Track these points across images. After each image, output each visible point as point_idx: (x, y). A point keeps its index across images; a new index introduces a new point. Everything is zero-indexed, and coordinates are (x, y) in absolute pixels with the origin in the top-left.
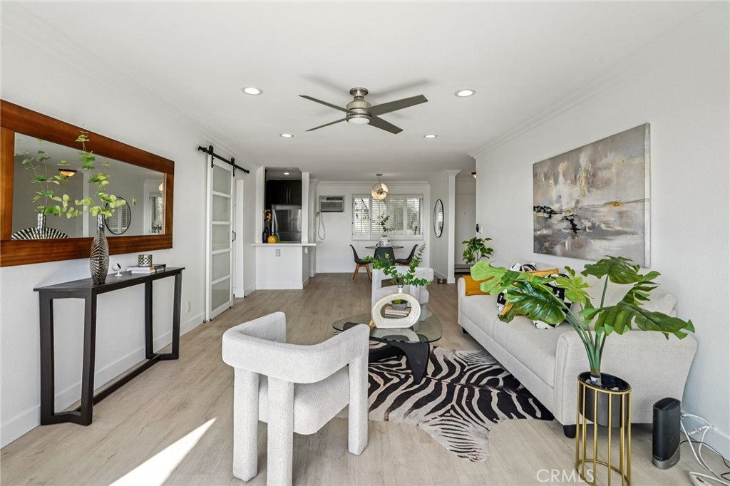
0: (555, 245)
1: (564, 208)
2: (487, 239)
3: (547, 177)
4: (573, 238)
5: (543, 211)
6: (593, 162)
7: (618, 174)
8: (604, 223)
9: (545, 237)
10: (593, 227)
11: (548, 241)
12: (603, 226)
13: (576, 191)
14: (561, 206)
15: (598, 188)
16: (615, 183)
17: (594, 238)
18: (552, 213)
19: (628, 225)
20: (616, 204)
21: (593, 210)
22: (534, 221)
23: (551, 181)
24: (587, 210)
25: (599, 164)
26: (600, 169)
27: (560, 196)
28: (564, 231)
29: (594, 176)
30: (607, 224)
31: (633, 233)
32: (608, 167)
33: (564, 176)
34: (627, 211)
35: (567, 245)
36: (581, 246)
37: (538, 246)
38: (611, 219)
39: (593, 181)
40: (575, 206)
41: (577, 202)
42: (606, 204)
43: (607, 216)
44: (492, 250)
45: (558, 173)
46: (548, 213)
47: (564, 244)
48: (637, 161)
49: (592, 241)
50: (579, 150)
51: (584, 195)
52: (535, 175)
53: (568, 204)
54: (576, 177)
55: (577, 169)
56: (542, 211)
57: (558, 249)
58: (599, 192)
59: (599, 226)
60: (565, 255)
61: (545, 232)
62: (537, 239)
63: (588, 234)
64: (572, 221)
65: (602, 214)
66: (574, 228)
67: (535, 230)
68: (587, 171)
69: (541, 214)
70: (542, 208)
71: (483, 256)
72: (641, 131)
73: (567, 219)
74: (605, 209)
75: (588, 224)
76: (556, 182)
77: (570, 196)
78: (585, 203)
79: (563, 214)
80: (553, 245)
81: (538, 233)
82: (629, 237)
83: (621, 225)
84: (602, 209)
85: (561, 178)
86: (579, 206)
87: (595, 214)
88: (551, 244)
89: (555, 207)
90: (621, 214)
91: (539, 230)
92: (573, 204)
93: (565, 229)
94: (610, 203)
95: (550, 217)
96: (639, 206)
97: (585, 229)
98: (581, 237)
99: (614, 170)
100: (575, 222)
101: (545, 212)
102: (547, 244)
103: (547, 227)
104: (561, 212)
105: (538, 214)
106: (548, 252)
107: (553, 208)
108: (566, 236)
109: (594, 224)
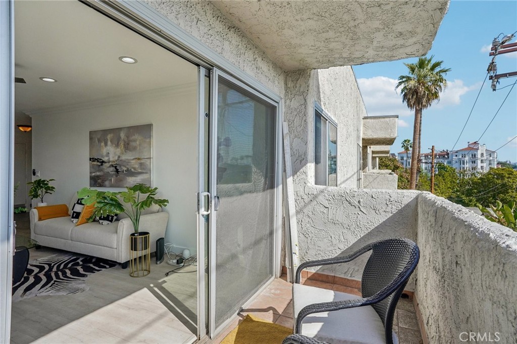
0: (105, 181)
1: (111, 159)
2: (51, 180)
3: (99, 141)
4: (117, 176)
5: (97, 161)
6: (128, 137)
7: (140, 144)
8: (133, 168)
9: (98, 177)
10: (128, 170)
11: (100, 179)
12: (132, 170)
13: (118, 151)
14: (109, 159)
15: (130, 151)
16: (138, 149)
17: (128, 176)
18: (103, 162)
19: (144, 169)
20: (139, 159)
21: (128, 162)
22: (90, 167)
23: (103, 144)
24: (124, 161)
25: (131, 138)
26: (131, 141)
27: (109, 153)
28: (111, 173)
29: (128, 144)
30: (135, 169)
31: (146, 173)
32: (135, 141)
33: (111, 141)
34: (143, 163)
35: (113, 181)
36: (121, 180)
37: (93, 182)
38: (137, 166)
39: (127, 147)
40: (118, 159)
41: (119, 157)
42: (134, 159)
43: (135, 164)
44: (54, 188)
45: (107, 139)
46: (100, 162)
47: (111, 180)
48: (148, 140)
49: (127, 178)
50: (120, 129)
51: (123, 154)
52: (91, 139)
53: (113, 157)
54: (118, 143)
55: (119, 138)
57: (107, 183)
58: (131, 153)
59: (131, 170)
60: (112, 186)
61: (98, 174)
62: (92, 178)
63: (125, 174)
64: (116, 167)
65: (132, 164)
66: (117, 171)
67: (91, 173)
68: (125, 142)
69: (95, 163)
70: (96, 159)
71: (46, 192)
72: (149, 127)
73: (113, 166)
74: (134, 161)
75: (125, 169)
76: (106, 145)
77: (115, 153)
78: (124, 158)
79: (111, 163)
80: (103, 181)
81: (93, 174)
82: (145, 175)
83: (141, 169)
84: (132, 161)
85: (109, 143)
86: (120, 159)
87: (129, 164)
89: (105, 159)
90: (141, 164)
91: (94, 173)
92: (116, 158)
93: (112, 171)
94: (136, 158)
95: (102, 165)
96: (148, 160)
97: (123, 172)
98: (121, 176)
99: (138, 143)
100: (118, 168)
101: (98, 161)
102: (99, 181)
103: (99, 171)
104: (109, 162)
105: (93, 163)
106: (101, 186)
107: (104, 159)
108: (112, 176)
109: (128, 169)
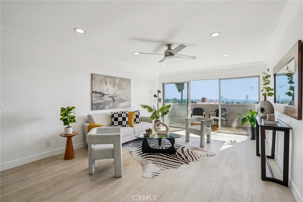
0: (106, 106)
1: (110, 93)
3: (101, 81)
4: (113, 103)
6: (120, 83)
9: (100, 104)
12: (122, 99)
13: (114, 89)
14: (108, 93)
15: (121, 90)
16: (125, 89)
18: (103, 95)
20: (125, 94)
21: (120, 95)
22: (92, 97)
23: (104, 84)
24: (118, 95)
25: (122, 84)
26: (122, 85)
27: (108, 90)
30: (124, 99)
31: (129, 101)
32: (124, 85)
33: (110, 83)
35: (111, 105)
36: (116, 105)
37: (95, 107)
38: (125, 97)
39: (119, 87)
40: (114, 94)
41: (115, 92)
45: (107, 82)
46: (102, 94)
47: (110, 105)
48: (130, 86)
50: (116, 78)
52: (94, 79)
54: (114, 85)
55: (115, 83)
56: (99, 93)
57: (107, 107)
60: (110, 108)
61: (100, 101)
62: (94, 104)
63: (119, 101)
64: (113, 98)
66: (114, 100)
67: (93, 101)
68: (118, 84)
69: (98, 95)
70: (98, 92)
72: (130, 80)
73: (111, 97)
75: (119, 99)
76: (106, 84)
77: (112, 90)
78: (117, 93)
79: (109, 96)
81: (96, 102)
83: (127, 99)
84: (122, 95)
85: (108, 84)
86: (116, 93)
88: (104, 106)
90: (127, 97)
92: (113, 93)
93: (111, 100)
95: (103, 96)
96: (130, 95)
97: (117, 100)
98: (116, 102)
99: (125, 86)
100: (114, 98)
101: (100, 94)
102: (101, 106)
103: (100, 100)
104: (108, 95)
105: (95, 95)
106: (102, 109)
107: (105, 93)
108: (110, 102)
109: (120, 99)
